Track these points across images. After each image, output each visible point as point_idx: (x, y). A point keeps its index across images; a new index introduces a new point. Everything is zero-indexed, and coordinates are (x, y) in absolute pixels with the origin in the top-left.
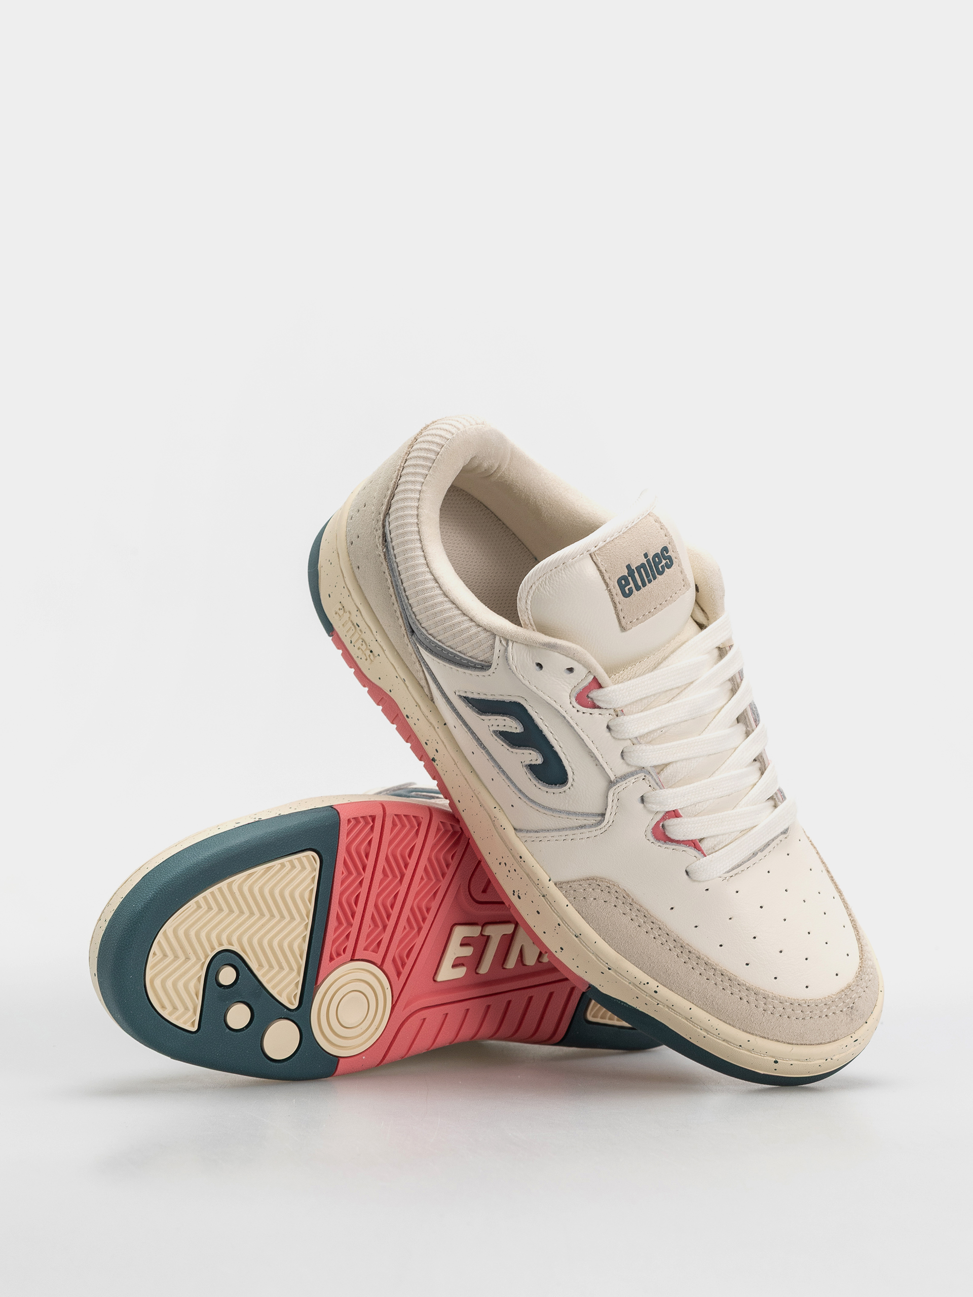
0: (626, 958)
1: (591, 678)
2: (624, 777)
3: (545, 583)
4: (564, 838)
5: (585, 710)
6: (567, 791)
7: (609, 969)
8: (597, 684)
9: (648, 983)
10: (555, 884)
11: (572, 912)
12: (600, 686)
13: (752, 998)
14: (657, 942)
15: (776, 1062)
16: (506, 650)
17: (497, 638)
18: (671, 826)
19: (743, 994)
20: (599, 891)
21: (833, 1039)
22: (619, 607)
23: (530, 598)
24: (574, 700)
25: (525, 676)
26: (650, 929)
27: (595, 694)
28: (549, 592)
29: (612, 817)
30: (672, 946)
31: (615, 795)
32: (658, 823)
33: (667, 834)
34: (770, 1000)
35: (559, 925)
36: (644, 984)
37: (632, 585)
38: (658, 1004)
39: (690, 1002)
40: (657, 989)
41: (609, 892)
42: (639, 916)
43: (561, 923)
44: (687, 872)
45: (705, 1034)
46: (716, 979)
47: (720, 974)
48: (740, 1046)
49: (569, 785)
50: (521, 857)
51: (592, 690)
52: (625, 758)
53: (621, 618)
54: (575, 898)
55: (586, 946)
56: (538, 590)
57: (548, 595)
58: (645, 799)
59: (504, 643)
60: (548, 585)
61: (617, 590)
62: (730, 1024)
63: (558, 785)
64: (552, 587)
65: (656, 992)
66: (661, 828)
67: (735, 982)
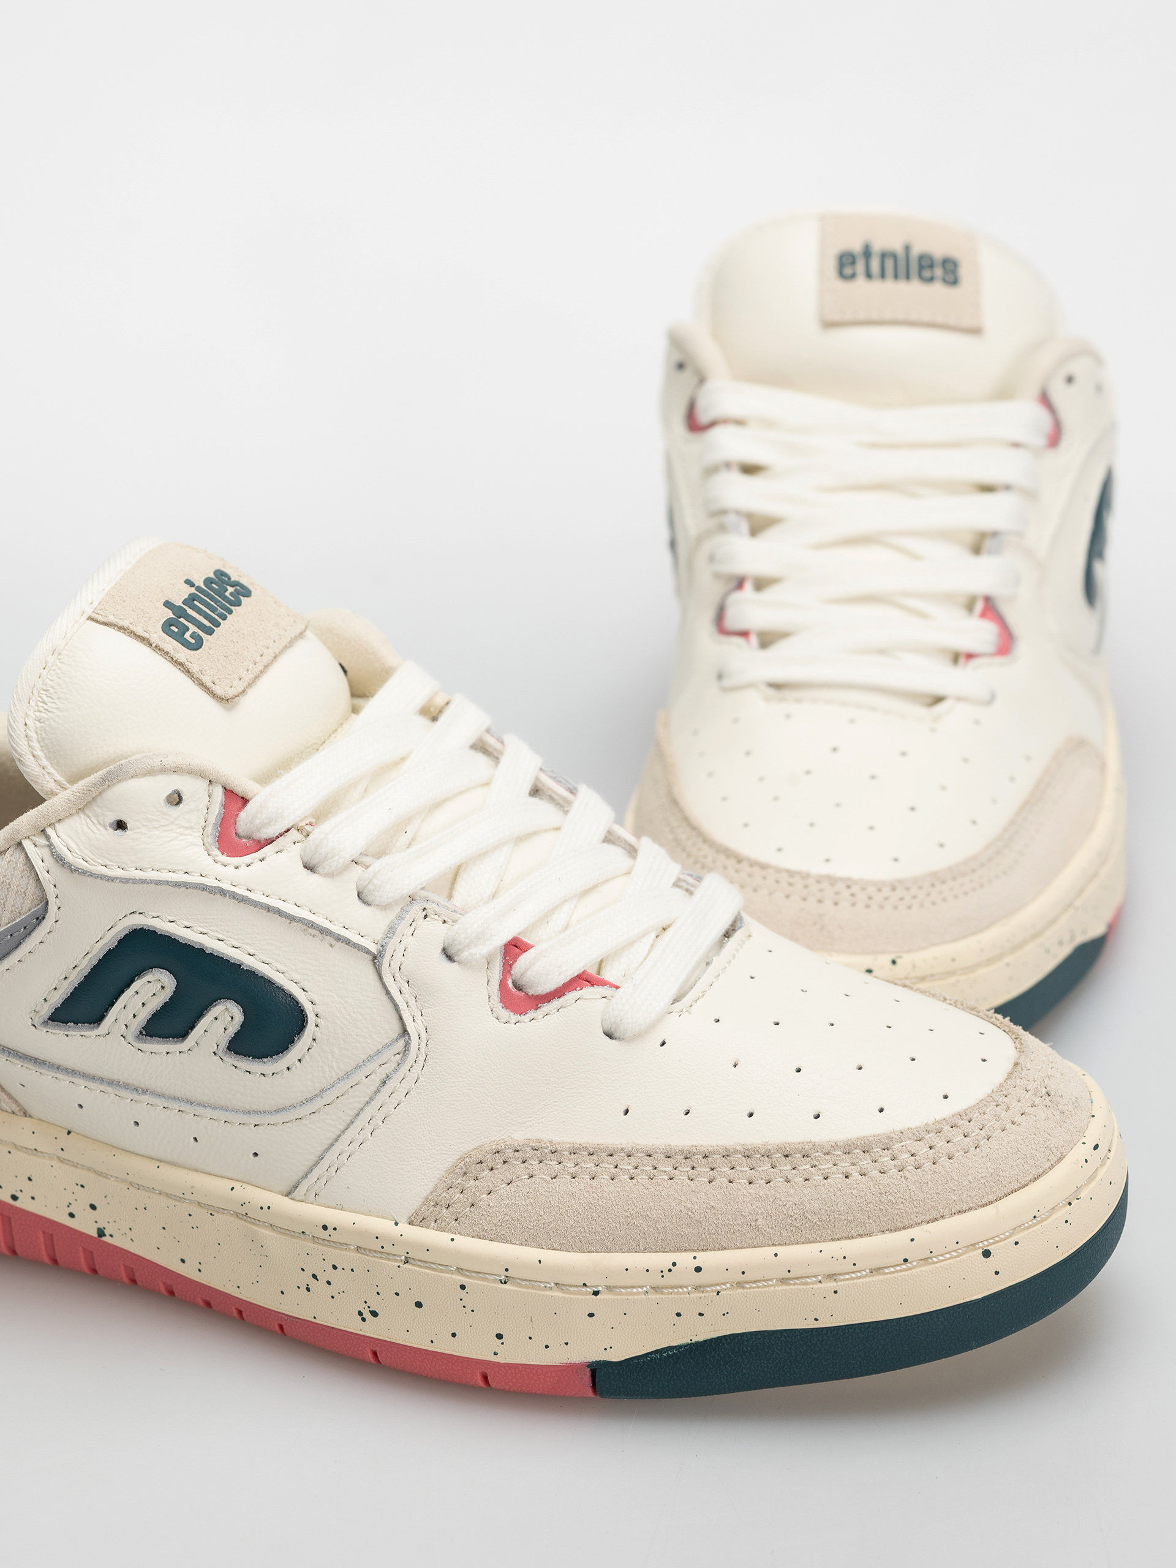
0: (610, 1251)
1: (219, 794)
2: (391, 931)
3: (44, 702)
4: (369, 1129)
5: (247, 859)
6: (318, 1036)
7: (596, 1293)
8: (236, 800)
9: (674, 1264)
10: (411, 1223)
11: (466, 1244)
12: (245, 801)
13: (865, 1162)
14: (640, 1180)
15: (987, 1254)
16: (51, 846)
17: (27, 844)
18: (526, 970)
19: (845, 1165)
20: (487, 1172)
21: (1055, 1159)
22: (194, 668)
23: (36, 745)
24: (217, 852)
25: (108, 863)
26: (614, 1170)
27: (245, 819)
28: (57, 708)
29: (419, 1022)
30: (669, 1169)
31: (397, 975)
32: (503, 984)
33: (531, 992)
34: (897, 1146)
35: (463, 1287)
36: (670, 1270)
37: (193, 628)
38: (718, 1293)
39: (769, 1246)
40: (697, 1263)
41: (504, 1162)
42: (579, 1160)
43: (464, 1280)
44: (610, 1035)
45: (831, 1285)
46: (781, 1170)
47: (783, 1158)
48: (906, 1260)
49: (311, 1019)
50: (325, 1228)
51: (237, 815)
52: (369, 899)
53: (209, 684)
54: (456, 1220)
55: (531, 1283)
56: (39, 721)
57: (60, 714)
58: (451, 951)
59: (42, 841)
60: (50, 700)
61: (170, 644)
62: (861, 1236)
63: (296, 1039)
64: (59, 698)
65: (698, 1269)
66: (514, 990)
67: (817, 1154)
